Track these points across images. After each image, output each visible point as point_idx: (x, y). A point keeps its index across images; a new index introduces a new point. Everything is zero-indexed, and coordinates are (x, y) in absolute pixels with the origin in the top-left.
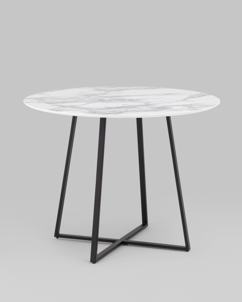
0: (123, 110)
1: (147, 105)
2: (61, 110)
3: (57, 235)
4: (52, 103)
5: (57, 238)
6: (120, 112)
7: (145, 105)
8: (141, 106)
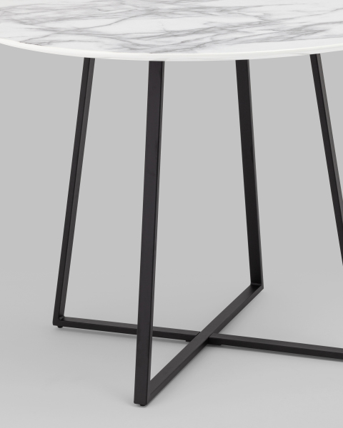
0: (206, 38)
1: (263, 22)
2: (49, 43)
3: (60, 320)
4: (31, 22)
5: (60, 327)
6: (199, 46)
7: (260, 24)
8: (250, 25)
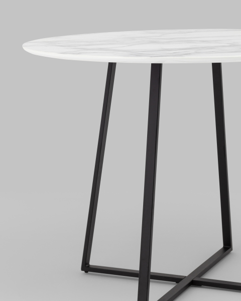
0: (191, 51)
3: (86, 267)
5: (86, 272)
8: (223, 47)
